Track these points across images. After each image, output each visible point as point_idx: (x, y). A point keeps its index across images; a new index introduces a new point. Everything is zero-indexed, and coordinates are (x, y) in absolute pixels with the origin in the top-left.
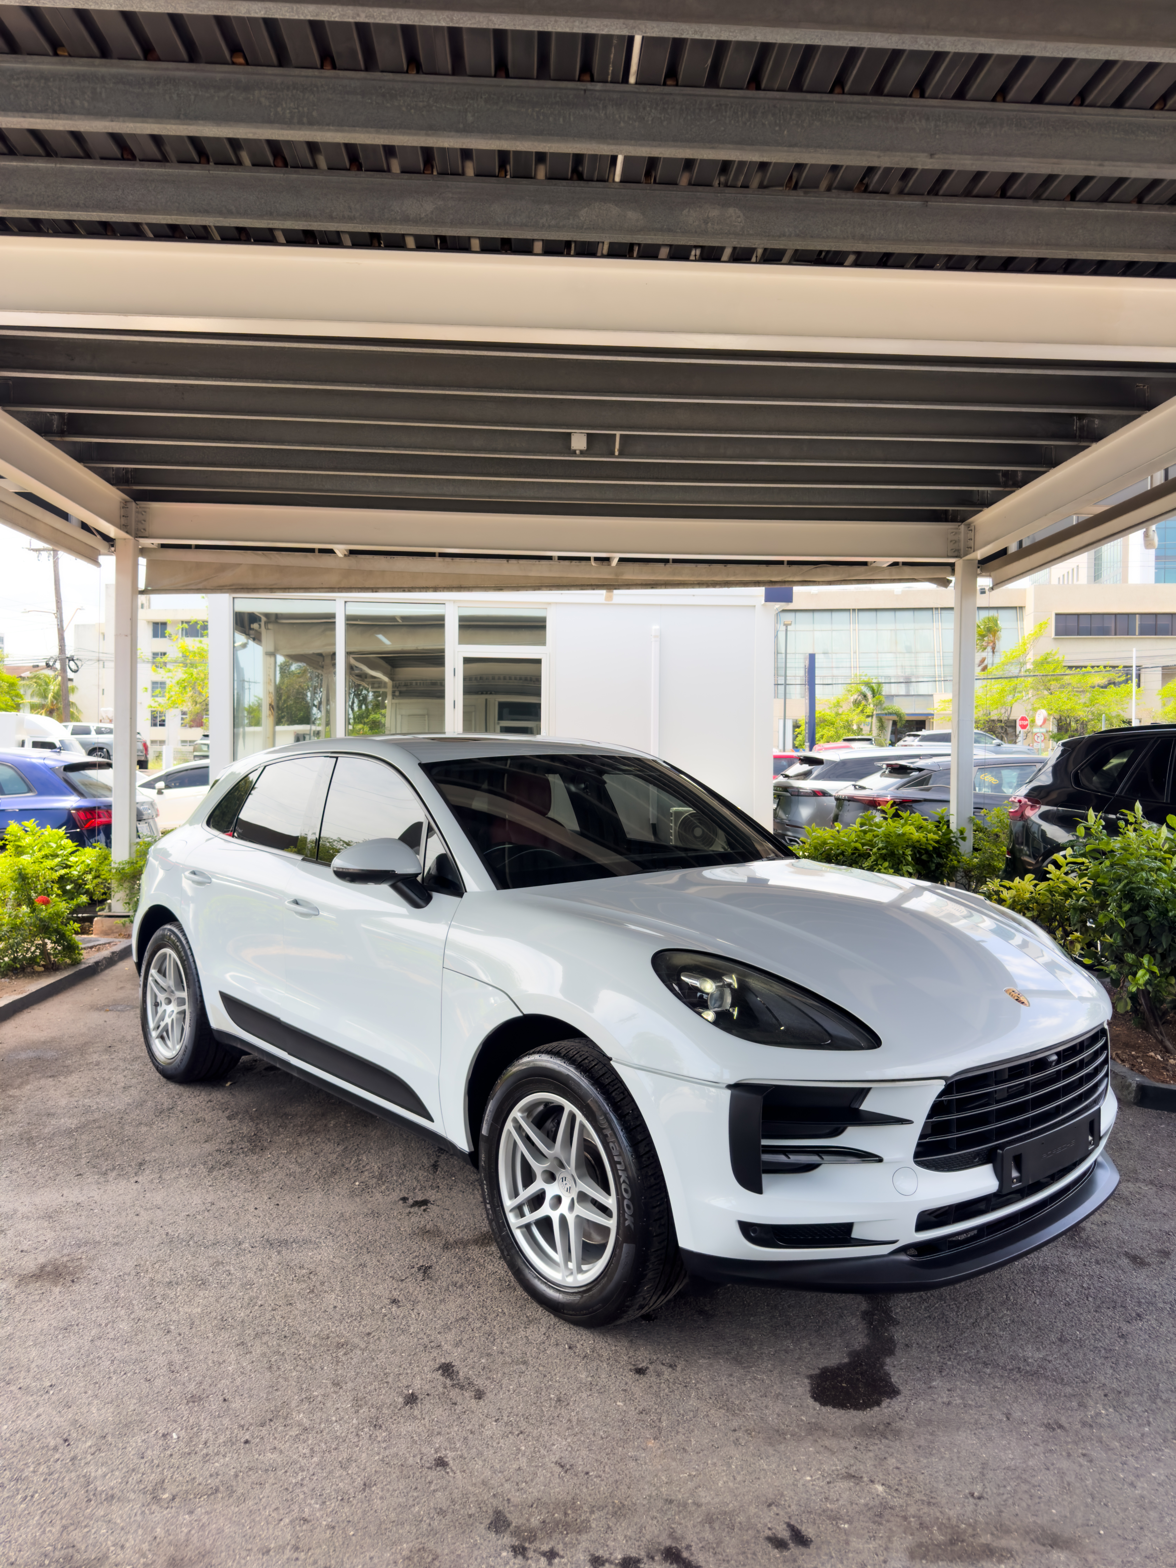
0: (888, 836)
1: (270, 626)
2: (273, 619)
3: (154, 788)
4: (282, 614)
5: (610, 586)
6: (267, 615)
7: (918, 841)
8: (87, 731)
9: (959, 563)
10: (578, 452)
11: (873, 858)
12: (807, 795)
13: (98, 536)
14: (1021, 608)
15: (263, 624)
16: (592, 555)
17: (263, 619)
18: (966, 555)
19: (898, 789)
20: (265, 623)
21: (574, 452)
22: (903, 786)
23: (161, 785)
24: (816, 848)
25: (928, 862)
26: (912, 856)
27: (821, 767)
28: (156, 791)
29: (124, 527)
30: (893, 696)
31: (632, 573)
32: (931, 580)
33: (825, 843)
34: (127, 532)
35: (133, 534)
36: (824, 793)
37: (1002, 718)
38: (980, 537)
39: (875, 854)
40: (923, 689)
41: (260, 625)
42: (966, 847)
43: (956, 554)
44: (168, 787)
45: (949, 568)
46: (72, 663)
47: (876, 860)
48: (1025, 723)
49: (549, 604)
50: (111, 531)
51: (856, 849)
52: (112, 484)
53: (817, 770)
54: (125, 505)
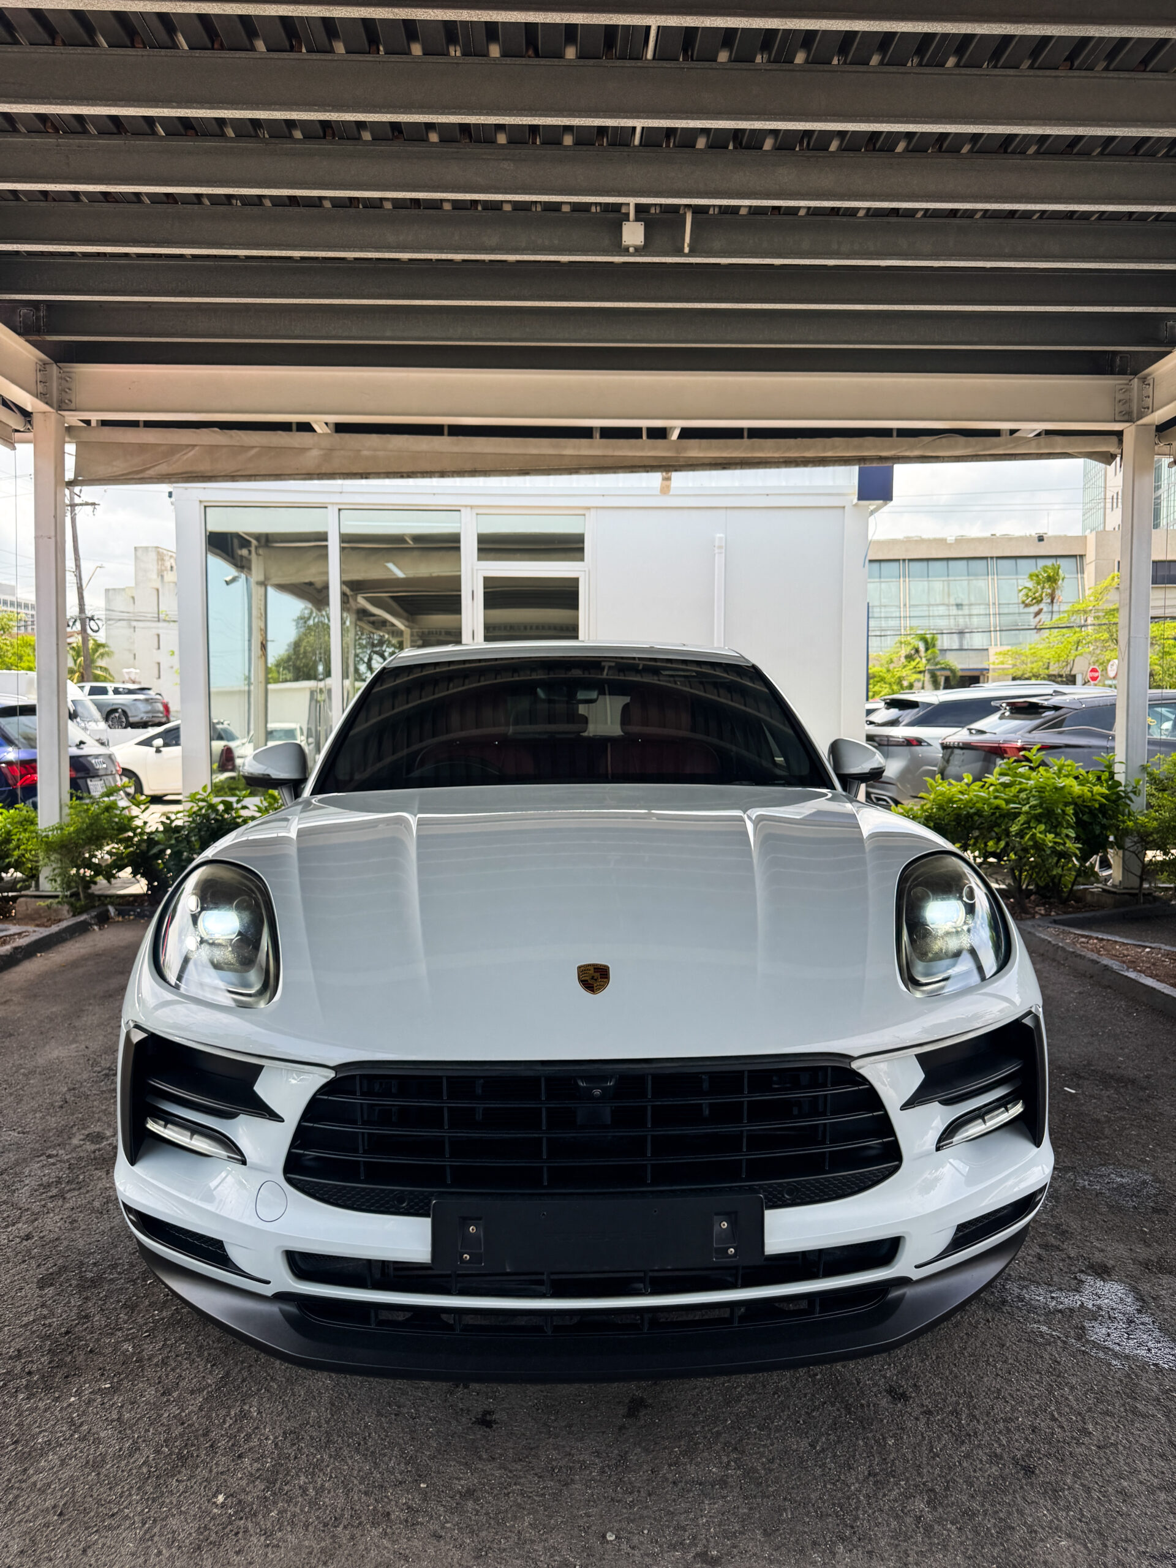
0: (1041, 790)
1: (261, 551)
2: (263, 541)
3: (151, 746)
4: (273, 535)
5: (667, 466)
6: (258, 537)
7: (1079, 797)
8: (104, 691)
9: (1129, 430)
10: (631, 250)
11: (1022, 819)
12: (899, 744)
13: (19, 414)
14: (1081, 556)
15: (253, 549)
16: (644, 424)
17: (254, 542)
18: (1140, 418)
19: (1030, 732)
20: (256, 548)
21: (627, 249)
22: (1036, 728)
23: (159, 742)
24: (941, 807)
25: (1091, 824)
26: (1076, 814)
27: (916, 710)
28: (154, 749)
29: (43, 396)
30: (946, 650)
31: (696, 449)
32: (1090, 455)
33: (951, 801)
34: (47, 403)
35: (55, 405)
36: (919, 742)
37: (1062, 673)
38: (1160, 393)
39: (1027, 813)
40: (977, 640)
41: (250, 552)
42: (1138, 804)
43: (1126, 418)
44: (166, 745)
45: (1115, 439)
46: (92, 623)
47: (1028, 822)
48: (1096, 675)
49: (588, 508)
50: (27, 401)
51: (997, 808)
52: (19, 334)
53: (910, 714)
54: (43, 367)
